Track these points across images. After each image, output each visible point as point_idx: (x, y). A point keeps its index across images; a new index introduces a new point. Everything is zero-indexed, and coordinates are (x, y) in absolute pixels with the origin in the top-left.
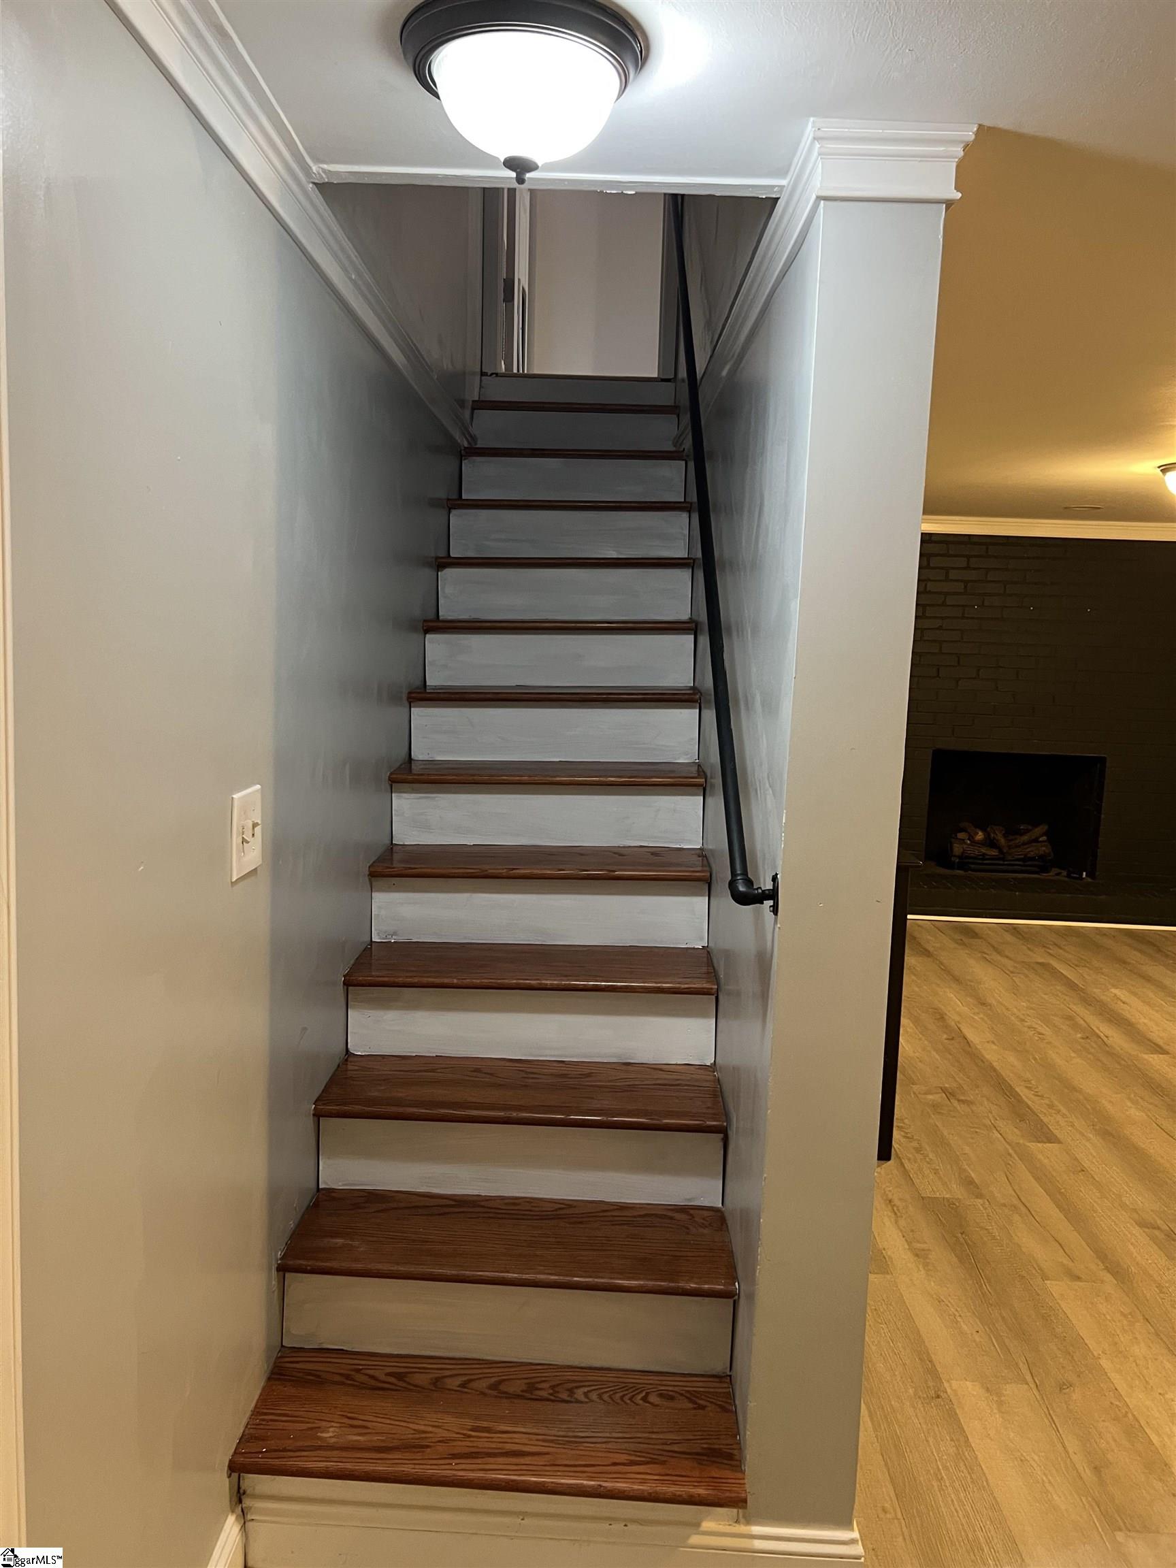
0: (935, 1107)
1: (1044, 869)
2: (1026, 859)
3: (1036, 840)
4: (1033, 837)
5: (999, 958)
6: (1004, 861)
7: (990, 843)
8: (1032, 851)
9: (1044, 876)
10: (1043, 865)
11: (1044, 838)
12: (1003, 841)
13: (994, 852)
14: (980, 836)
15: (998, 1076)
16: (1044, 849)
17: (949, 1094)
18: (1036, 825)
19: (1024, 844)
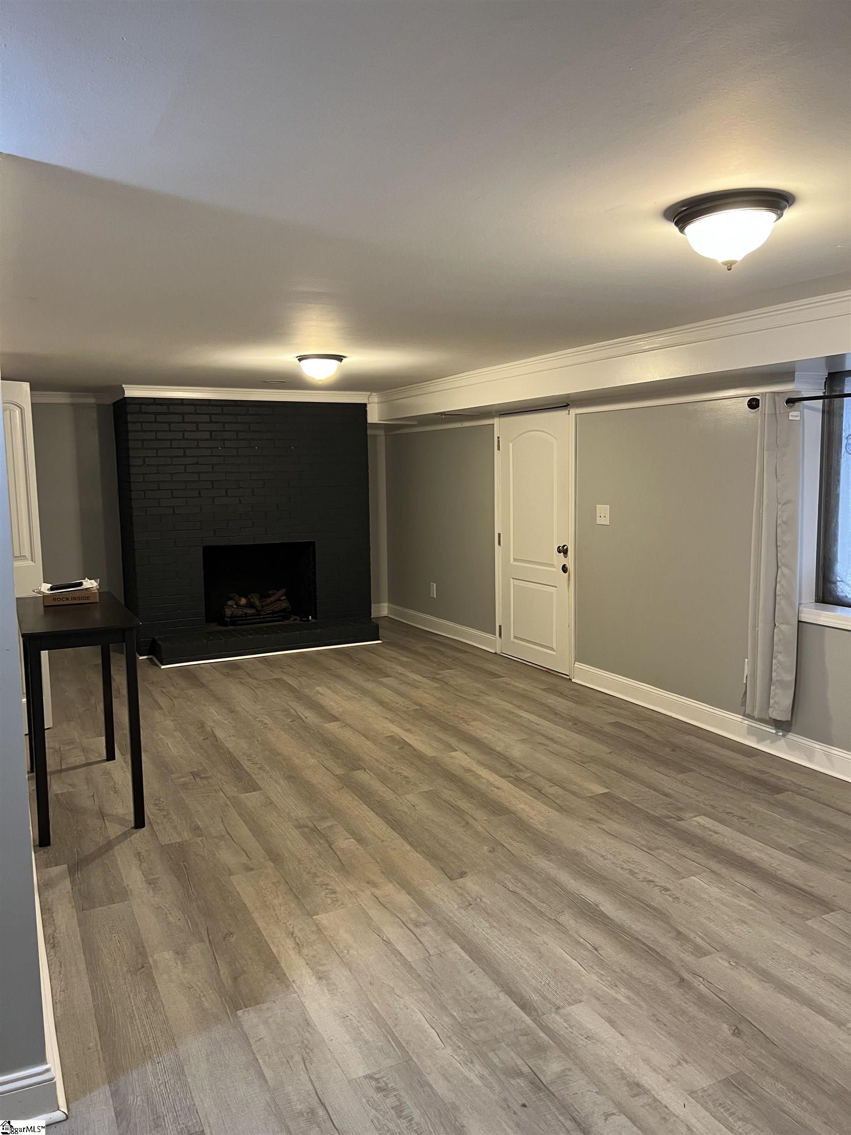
0: (184, 786)
1: (287, 618)
2: (274, 613)
3: (279, 600)
4: (277, 598)
5: (250, 680)
6: (260, 616)
7: (251, 605)
8: (277, 607)
9: (286, 622)
10: (284, 615)
11: (284, 597)
12: (257, 603)
13: (253, 611)
14: (243, 601)
15: (231, 756)
16: (284, 605)
17: (194, 775)
18: (278, 590)
19: (272, 603)
